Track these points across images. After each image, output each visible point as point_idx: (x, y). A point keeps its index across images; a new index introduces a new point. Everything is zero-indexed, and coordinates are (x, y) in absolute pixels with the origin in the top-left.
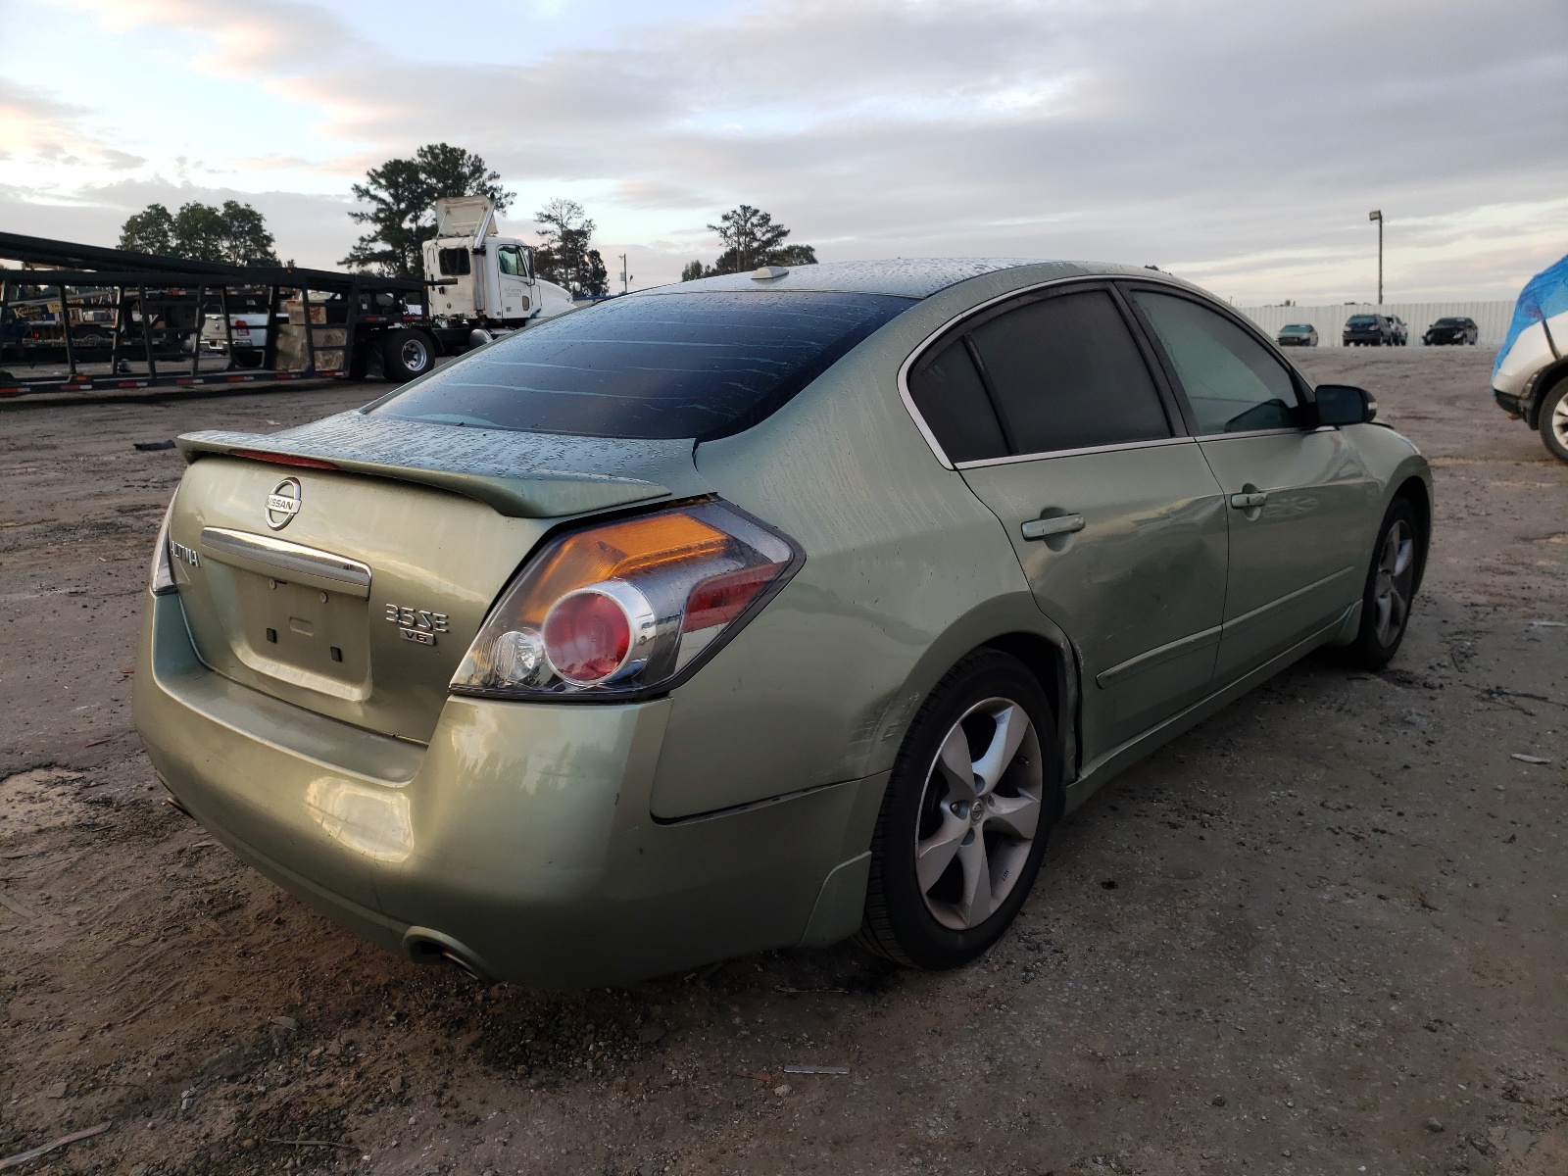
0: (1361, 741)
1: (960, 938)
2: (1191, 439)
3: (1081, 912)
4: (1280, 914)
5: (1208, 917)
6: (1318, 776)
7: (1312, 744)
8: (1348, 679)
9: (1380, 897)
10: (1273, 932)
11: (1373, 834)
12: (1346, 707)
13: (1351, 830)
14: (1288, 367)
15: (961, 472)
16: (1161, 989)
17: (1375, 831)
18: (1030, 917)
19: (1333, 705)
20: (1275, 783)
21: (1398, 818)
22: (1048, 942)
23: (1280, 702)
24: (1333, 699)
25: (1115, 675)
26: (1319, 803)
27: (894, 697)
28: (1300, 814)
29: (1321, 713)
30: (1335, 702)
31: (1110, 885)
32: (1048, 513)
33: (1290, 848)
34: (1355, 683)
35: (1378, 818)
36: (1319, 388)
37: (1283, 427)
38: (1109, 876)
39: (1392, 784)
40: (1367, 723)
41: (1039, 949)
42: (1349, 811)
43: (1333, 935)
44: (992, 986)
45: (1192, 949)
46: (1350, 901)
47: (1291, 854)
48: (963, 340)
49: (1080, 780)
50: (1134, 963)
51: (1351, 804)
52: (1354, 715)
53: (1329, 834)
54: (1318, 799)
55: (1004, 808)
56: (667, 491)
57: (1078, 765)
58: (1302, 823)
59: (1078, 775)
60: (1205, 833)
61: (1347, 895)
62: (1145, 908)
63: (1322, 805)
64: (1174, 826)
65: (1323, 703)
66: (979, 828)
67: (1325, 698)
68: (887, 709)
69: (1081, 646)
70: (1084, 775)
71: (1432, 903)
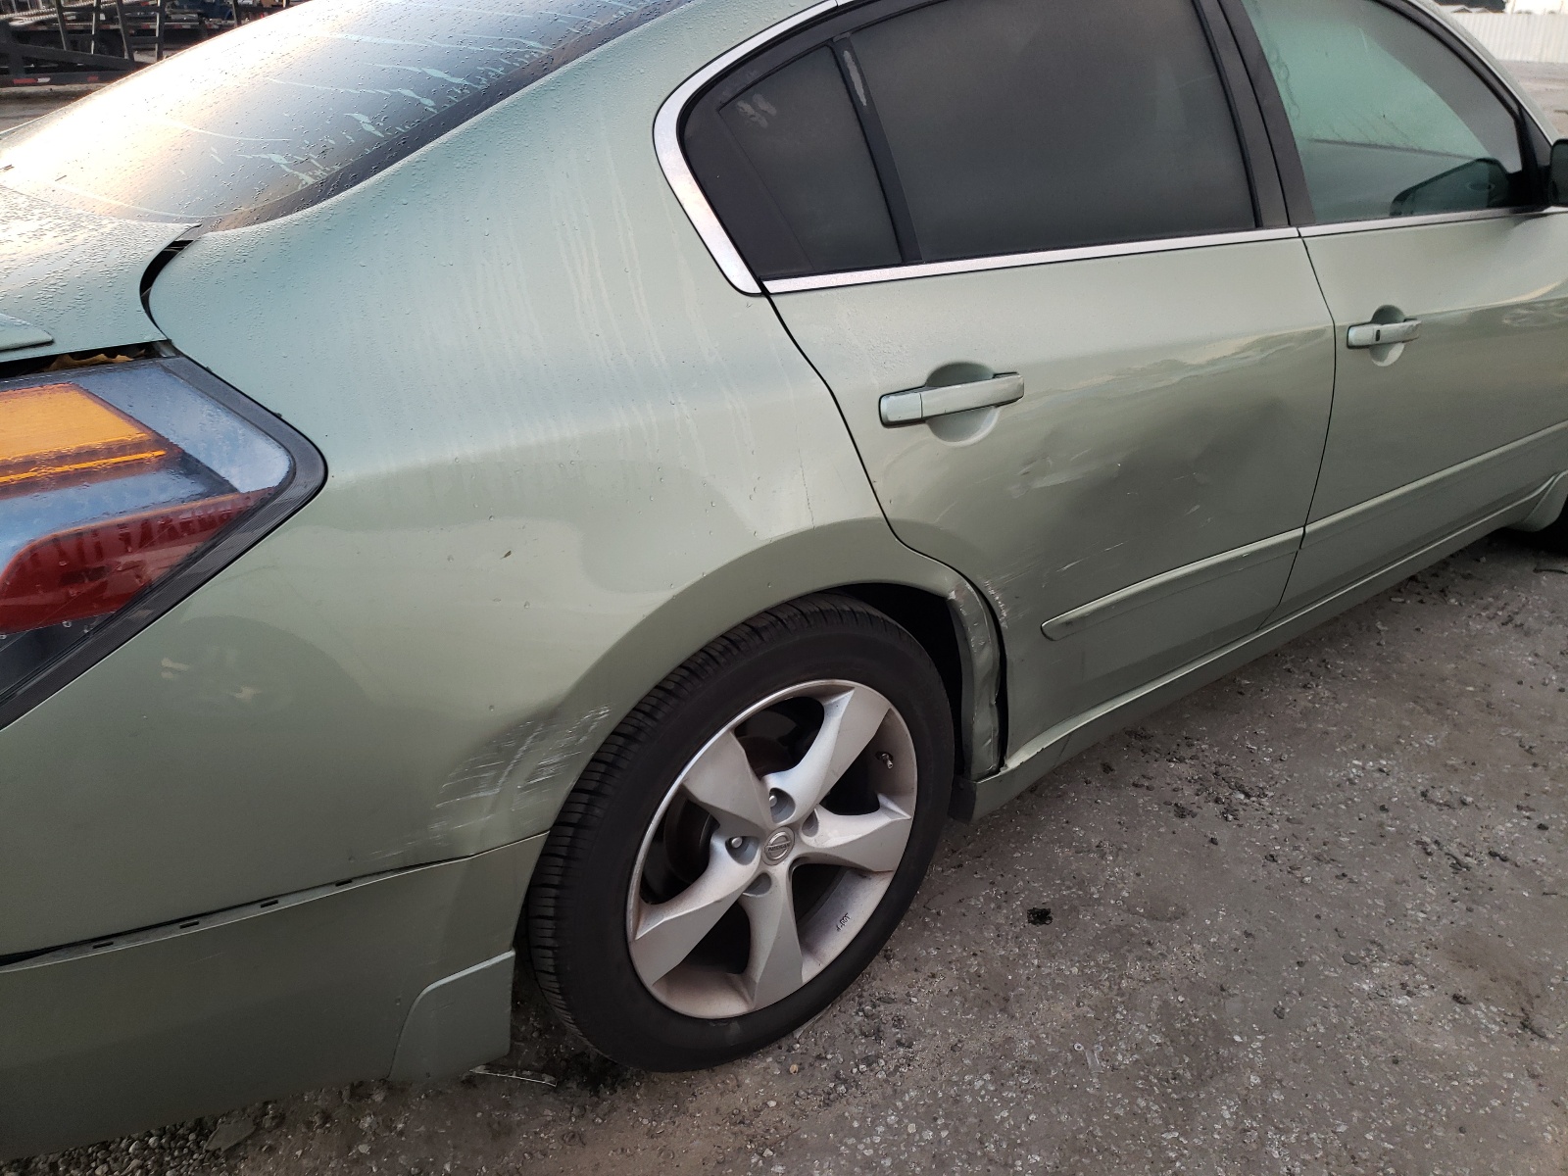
0: (1520, 683)
1: (735, 1025)
2: (1292, 231)
3: (974, 965)
4: (1279, 1014)
5: (1166, 1003)
6: (1435, 738)
7: (1443, 680)
8: (1536, 571)
9: (1456, 998)
10: (1254, 1051)
11: (1487, 860)
12: (1518, 620)
13: (1453, 849)
14: (1514, 107)
15: (773, 298)
16: (1029, 1152)
17: (1493, 854)
18: (895, 963)
19: (1500, 613)
20: (1364, 747)
21: (1537, 833)
22: (898, 1022)
23: (1421, 602)
24: (1501, 603)
25: (1082, 618)
26: (1421, 788)
27: (546, 719)
28: (1383, 809)
29: (1476, 626)
30: (1503, 609)
31: (1040, 916)
32: (944, 376)
33: (1344, 875)
34: (1544, 578)
35: (1504, 829)
36: (1559, 142)
37: (1489, 206)
38: (1045, 898)
39: (1546, 768)
40: (1541, 650)
41: (877, 1034)
42: (1462, 812)
43: (1351, 1074)
44: (772, 1104)
45: (1113, 1068)
46: (1404, 1000)
47: (1342, 885)
48: (832, 47)
49: (1003, 771)
50: (1010, 1089)
51: (1469, 799)
52: (1527, 634)
53: (1415, 851)
54: (1421, 780)
55: (837, 834)
56: (47, 338)
57: (1003, 750)
58: (1381, 825)
59: (1002, 764)
60: (1223, 834)
61: (1404, 986)
62: (1075, 970)
63: (1424, 794)
64: (1181, 812)
65: (1485, 608)
66: (781, 871)
67: (1491, 599)
68: (530, 740)
69: (998, 590)
70: (1013, 763)
71: (1538, 1020)
